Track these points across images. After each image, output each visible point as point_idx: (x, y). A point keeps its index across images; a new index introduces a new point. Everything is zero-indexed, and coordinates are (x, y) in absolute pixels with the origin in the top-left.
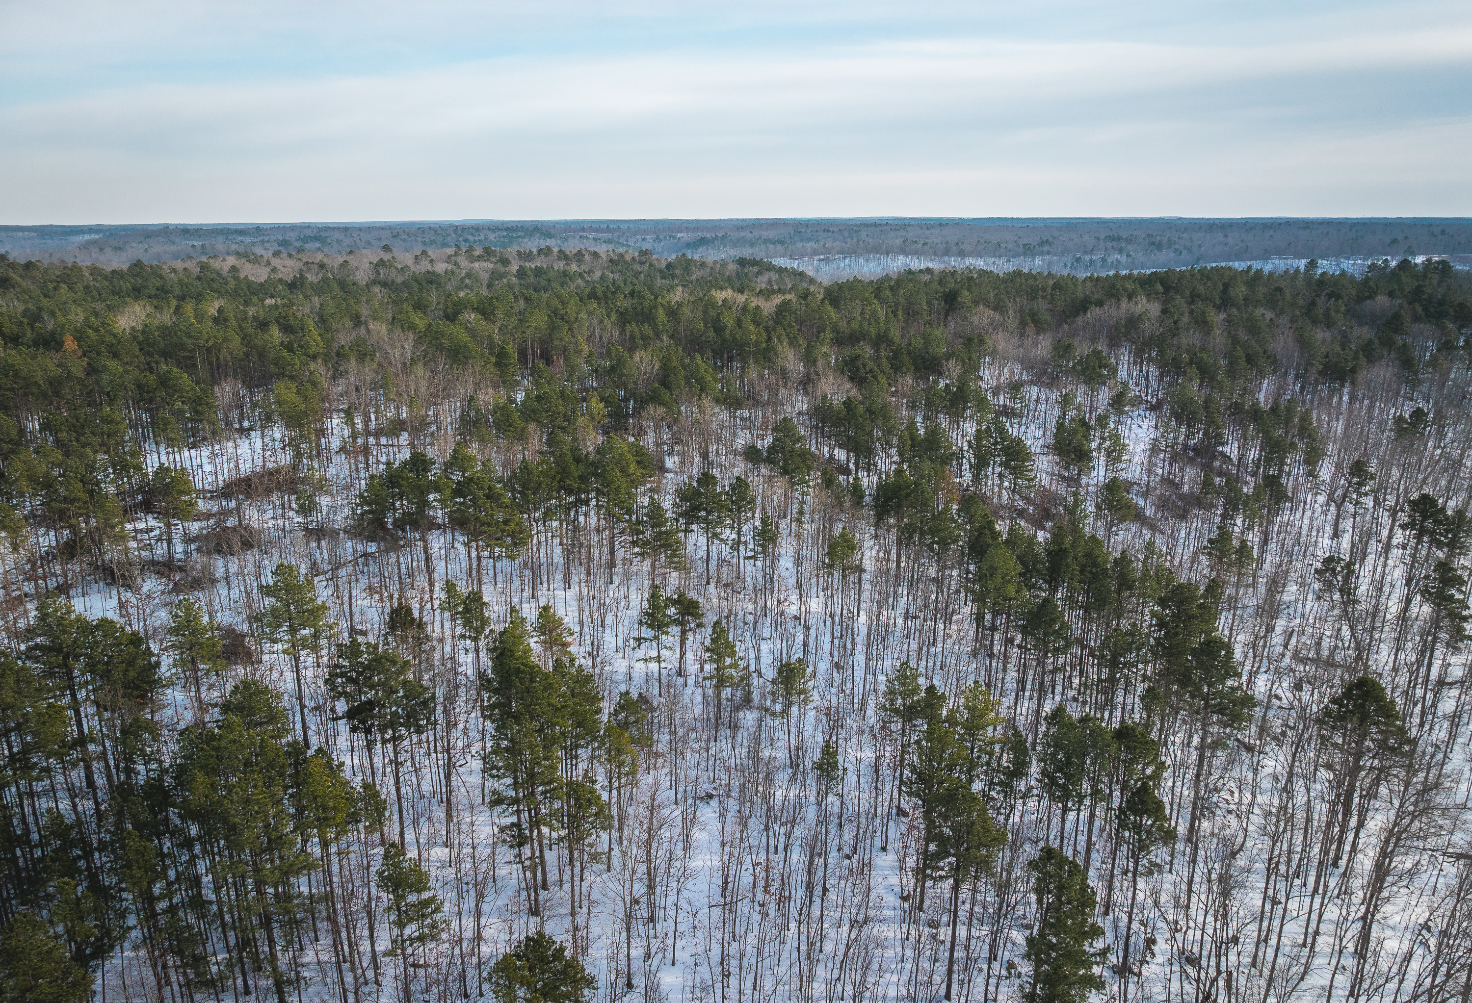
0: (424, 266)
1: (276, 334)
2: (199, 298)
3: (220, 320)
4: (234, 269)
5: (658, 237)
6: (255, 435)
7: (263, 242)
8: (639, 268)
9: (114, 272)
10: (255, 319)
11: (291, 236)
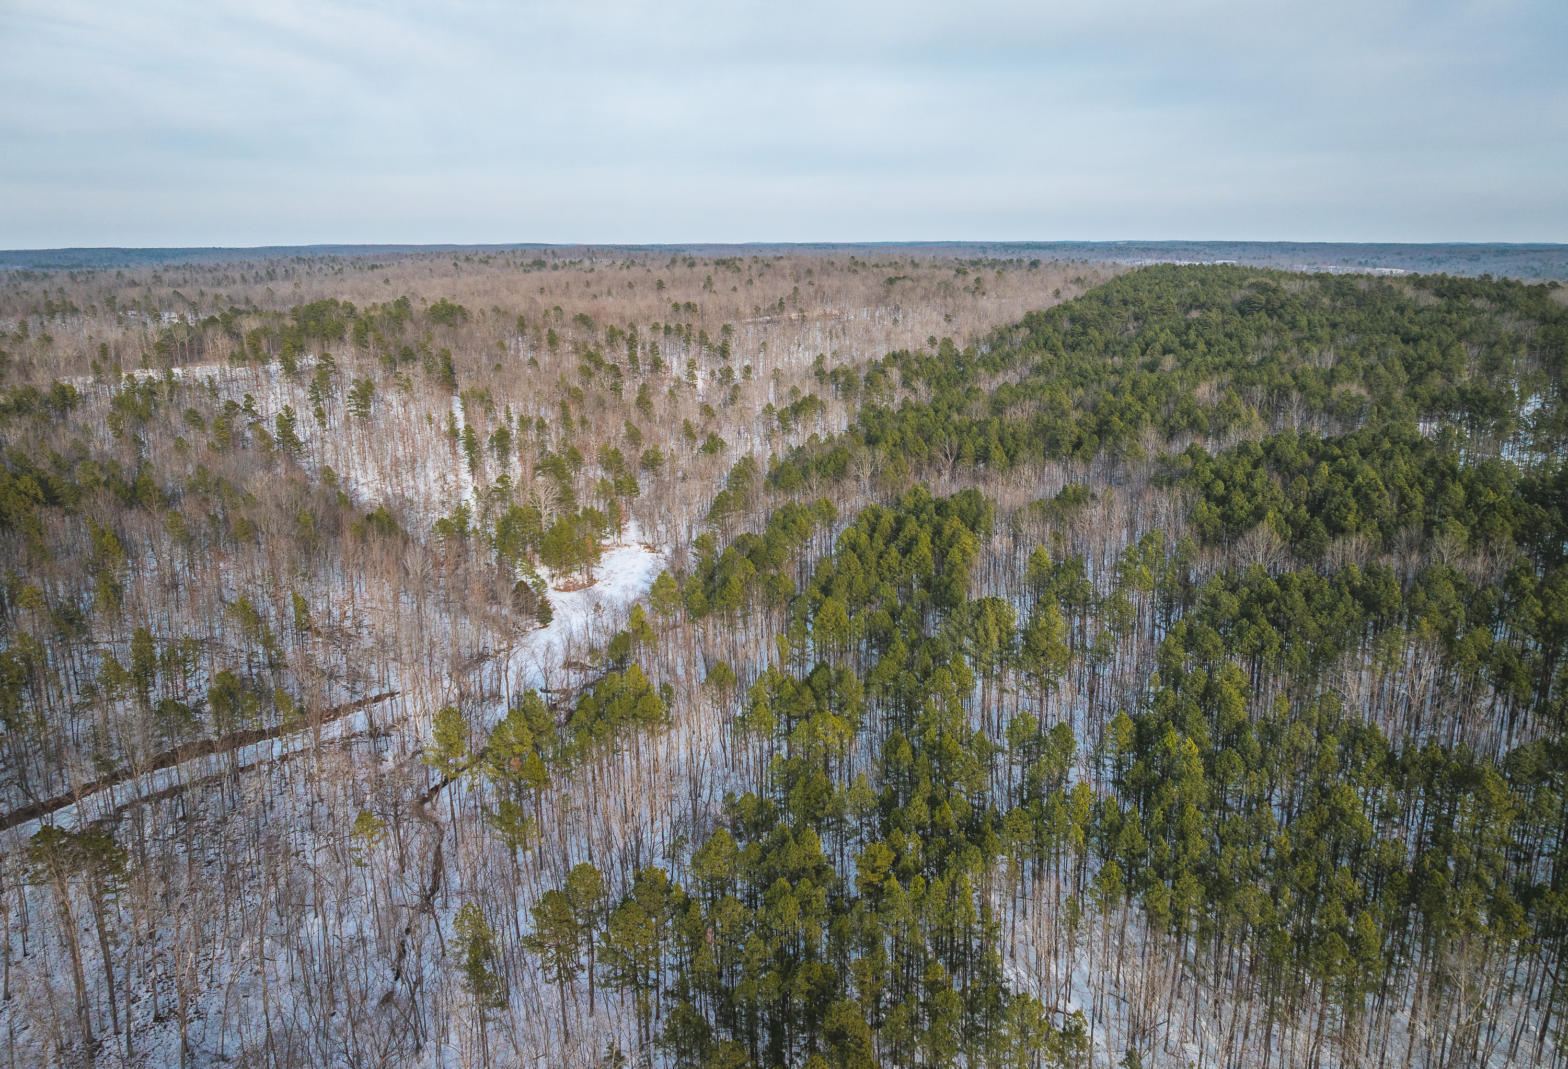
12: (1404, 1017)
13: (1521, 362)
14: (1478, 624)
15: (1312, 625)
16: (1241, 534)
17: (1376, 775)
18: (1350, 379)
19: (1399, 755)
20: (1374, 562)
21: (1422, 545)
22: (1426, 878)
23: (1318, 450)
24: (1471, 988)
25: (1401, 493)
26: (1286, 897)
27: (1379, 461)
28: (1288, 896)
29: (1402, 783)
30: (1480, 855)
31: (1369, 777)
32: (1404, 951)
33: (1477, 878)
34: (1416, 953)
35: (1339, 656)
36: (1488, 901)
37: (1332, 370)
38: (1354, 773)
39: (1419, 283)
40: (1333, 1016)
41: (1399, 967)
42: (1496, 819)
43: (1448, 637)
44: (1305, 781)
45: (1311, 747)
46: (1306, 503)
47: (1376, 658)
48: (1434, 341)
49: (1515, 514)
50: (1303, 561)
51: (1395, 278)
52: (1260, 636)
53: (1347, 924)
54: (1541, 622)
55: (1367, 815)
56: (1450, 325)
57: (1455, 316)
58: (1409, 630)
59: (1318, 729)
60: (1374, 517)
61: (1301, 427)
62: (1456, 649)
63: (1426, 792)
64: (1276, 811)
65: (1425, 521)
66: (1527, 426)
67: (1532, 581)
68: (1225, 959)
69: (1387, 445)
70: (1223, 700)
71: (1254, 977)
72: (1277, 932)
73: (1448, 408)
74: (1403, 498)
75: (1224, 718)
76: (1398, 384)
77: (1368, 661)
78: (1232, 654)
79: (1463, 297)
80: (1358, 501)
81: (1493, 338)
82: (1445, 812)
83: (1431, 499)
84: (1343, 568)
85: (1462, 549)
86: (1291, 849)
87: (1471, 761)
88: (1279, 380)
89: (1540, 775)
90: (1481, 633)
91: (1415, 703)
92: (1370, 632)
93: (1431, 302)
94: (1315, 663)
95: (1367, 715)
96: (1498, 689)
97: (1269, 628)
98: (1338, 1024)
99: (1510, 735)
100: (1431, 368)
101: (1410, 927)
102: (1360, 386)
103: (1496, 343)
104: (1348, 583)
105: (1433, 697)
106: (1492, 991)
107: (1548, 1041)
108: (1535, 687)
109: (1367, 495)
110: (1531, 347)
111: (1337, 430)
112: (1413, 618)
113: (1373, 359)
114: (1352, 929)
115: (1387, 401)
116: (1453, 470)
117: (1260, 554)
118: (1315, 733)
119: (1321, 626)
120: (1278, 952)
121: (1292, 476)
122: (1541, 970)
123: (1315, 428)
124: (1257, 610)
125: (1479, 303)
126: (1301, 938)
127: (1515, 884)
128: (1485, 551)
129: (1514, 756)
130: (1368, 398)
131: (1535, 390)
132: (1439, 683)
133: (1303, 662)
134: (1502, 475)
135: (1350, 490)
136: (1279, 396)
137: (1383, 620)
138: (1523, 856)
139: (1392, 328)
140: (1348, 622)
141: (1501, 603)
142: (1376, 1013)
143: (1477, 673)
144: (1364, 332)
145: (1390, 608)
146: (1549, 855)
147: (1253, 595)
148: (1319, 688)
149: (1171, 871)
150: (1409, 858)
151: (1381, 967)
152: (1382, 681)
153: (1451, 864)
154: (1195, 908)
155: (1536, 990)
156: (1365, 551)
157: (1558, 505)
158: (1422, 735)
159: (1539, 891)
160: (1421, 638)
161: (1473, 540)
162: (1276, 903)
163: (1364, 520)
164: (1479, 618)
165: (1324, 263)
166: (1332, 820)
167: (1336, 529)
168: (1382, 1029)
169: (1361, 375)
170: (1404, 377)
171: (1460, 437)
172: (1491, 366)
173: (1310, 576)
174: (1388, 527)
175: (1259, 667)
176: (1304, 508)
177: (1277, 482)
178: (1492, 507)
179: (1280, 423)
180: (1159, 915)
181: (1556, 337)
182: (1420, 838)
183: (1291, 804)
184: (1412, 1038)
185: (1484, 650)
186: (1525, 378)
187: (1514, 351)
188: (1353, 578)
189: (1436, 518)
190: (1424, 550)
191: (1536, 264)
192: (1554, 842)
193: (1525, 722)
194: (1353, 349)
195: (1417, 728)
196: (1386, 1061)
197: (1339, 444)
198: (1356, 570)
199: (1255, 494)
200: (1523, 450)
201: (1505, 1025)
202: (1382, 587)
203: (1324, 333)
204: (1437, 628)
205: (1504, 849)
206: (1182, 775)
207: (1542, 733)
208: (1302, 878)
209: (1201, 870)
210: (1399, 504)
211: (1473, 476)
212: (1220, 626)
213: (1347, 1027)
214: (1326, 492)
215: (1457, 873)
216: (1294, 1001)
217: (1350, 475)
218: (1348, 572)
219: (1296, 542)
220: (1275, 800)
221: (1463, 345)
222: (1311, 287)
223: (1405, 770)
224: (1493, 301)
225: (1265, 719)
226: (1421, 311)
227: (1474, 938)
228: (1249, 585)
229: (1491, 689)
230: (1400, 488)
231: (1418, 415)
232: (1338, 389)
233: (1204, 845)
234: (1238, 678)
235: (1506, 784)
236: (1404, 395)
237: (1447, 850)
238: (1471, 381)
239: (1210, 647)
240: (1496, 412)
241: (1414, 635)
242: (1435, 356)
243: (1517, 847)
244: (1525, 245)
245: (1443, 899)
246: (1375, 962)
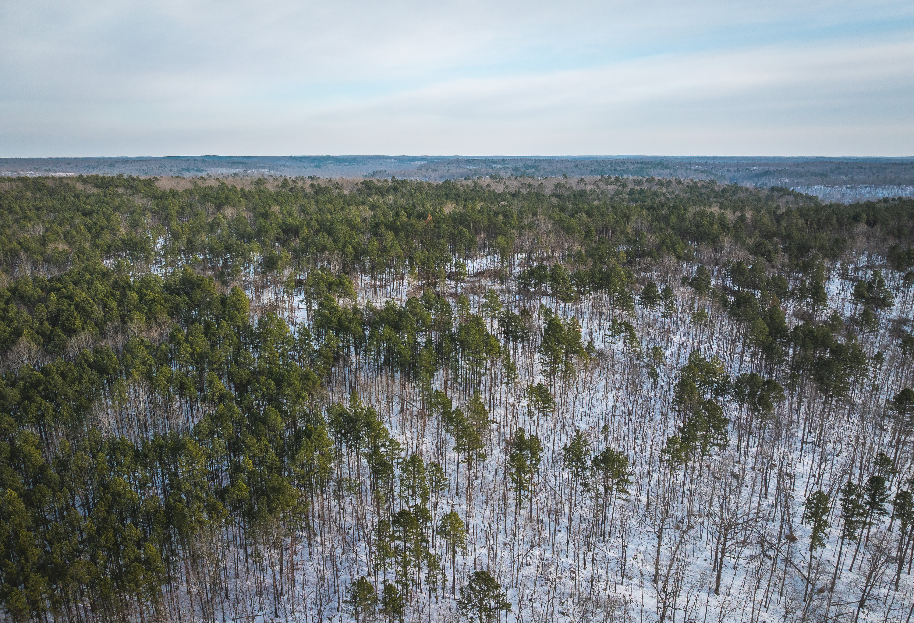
0: (582, 187)
1: (501, 218)
2: (472, 200)
3: (481, 211)
4: (489, 186)
5: (738, 169)
6: (489, 257)
7: (505, 168)
8: (704, 191)
9: (437, 186)
10: (494, 211)
11: (520, 165)
12: (183, 588)
13: (149, 221)
14: (162, 365)
15: (70, 392)
16: (9, 348)
17: (132, 465)
18: (56, 240)
19: (141, 449)
20: (97, 345)
21: (122, 329)
22: (173, 509)
23: (46, 286)
24: (210, 554)
25: (103, 302)
26: (101, 557)
27: (85, 287)
28: (102, 555)
29: (147, 463)
30: (195, 485)
31: (128, 468)
32: (174, 553)
33: (197, 497)
34: (180, 551)
35: (92, 405)
36: (205, 506)
37: (43, 236)
38: (119, 468)
39: (85, 180)
40: (148, 609)
41: (173, 563)
42: (198, 463)
43: (149, 376)
44: (92, 485)
45: (90, 464)
46: (47, 320)
47: (113, 400)
48: (101, 213)
49: (166, 302)
50: (55, 356)
51: (69, 178)
52: (39, 409)
53: (140, 555)
54: (192, 355)
55: (133, 489)
56: (107, 204)
57: (109, 198)
58: (127, 379)
59: (91, 452)
60: (91, 320)
61: (32, 274)
62: (154, 381)
63: (160, 463)
64: (80, 510)
65: (120, 316)
66: (160, 254)
67: (182, 335)
68: (75, 613)
69: (88, 277)
70: (26, 456)
71: (96, 614)
72: (102, 580)
73: (117, 250)
74: (105, 306)
75: (29, 467)
76: (86, 240)
77: (109, 403)
78: (23, 426)
79: (111, 187)
80: (79, 312)
81: (132, 209)
82: (173, 470)
83: (120, 303)
84: (80, 354)
85: (144, 327)
86: (96, 528)
87: (178, 438)
88: (9, 246)
89: (212, 433)
90: (165, 369)
91: (141, 417)
92: (106, 386)
93: (94, 191)
94: (79, 414)
95: (117, 434)
96: (181, 396)
97: (44, 402)
98: (151, 611)
99: (193, 418)
100: (102, 229)
101: (173, 539)
102: (63, 244)
103: (134, 212)
104: (86, 361)
105: (150, 411)
106: (220, 551)
107: (250, 561)
108: (197, 389)
109: (83, 308)
110: (152, 212)
111: (55, 273)
112: (128, 371)
113: (67, 227)
114: (143, 556)
115: (82, 251)
116: (129, 285)
117: (25, 358)
118: (90, 455)
119: (76, 391)
120: (106, 591)
121: (34, 305)
122: (238, 528)
123: (42, 273)
124: (33, 393)
125: (120, 190)
126: (116, 576)
127: (215, 492)
128: (156, 325)
129: (197, 427)
130: (70, 250)
131: (160, 235)
132: (151, 402)
133: (71, 416)
134: (154, 282)
135: (72, 306)
136: (12, 256)
137: (111, 377)
138: (214, 476)
139: (74, 207)
140: (92, 384)
141: (171, 350)
142: (169, 594)
143: (168, 391)
144: (58, 211)
145: (114, 369)
146: (226, 470)
147: (27, 384)
148: (85, 428)
149: (21, 578)
150: (162, 502)
151: (164, 568)
152: (120, 411)
153: (183, 496)
154: (45, 593)
155: (238, 539)
156: (91, 340)
157: (185, 293)
158: (150, 434)
159: (226, 490)
160: (135, 380)
161: (148, 318)
162: (96, 564)
163: (85, 322)
164: (162, 361)
165: (22, 171)
166: (114, 501)
167: (71, 332)
168: (175, 600)
169: (62, 237)
170: (89, 236)
171: (128, 266)
172: (135, 225)
173: (61, 363)
174: (101, 323)
175: (44, 428)
176: (46, 323)
177: (25, 311)
178: (153, 300)
179: (17, 273)
180: (21, 610)
181: (163, 206)
182: (164, 489)
183: (88, 501)
184: (191, 597)
185: (169, 377)
186: (153, 229)
187: (144, 215)
188: (88, 358)
189: (126, 313)
190: (124, 332)
191: (145, 168)
192: (226, 463)
193: (198, 408)
194: (54, 222)
195: (146, 431)
196: (182, 616)
197: (59, 280)
198: (89, 353)
199: (11, 321)
200: (161, 267)
201: (230, 564)
202: (106, 358)
203: (32, 214)
204: (142, 373)
205: (205, 477)
206: (10, 514)
207: (207, 412)
208: (106, 541)
209: (41, 568)
210: (103, 309)
211: (139, 285)
212: (10, 410)
213: (157, 610)
214: (59, 311)
215: (187, 499)
216: (123, 614)
217: (70, 298)
218: (84, 355)
219: (47, 345)
220: (77, 504)
221: (117, 214)
222: (17, 186)
223: (146, 456)
224: (127, 188)
225: (57, 458)
226: (89, 196)
227: (205, 528)
228: (23, 379)
229: (178, 397)
230: (102, 299)
231: (102, 257)
232: (50, 248)
233: (38, 551)
234: (31, 439)
235: (197, 443)
236: (91, 246)
237: (179, 489)
238: (126, 233)
239: (7, 426)
240: (143, 249)
241: (131, 380)
242: (103, 222)
243: (211, 473)
244: (137, 158)
245: (185, 516)
246: (160, 567)
